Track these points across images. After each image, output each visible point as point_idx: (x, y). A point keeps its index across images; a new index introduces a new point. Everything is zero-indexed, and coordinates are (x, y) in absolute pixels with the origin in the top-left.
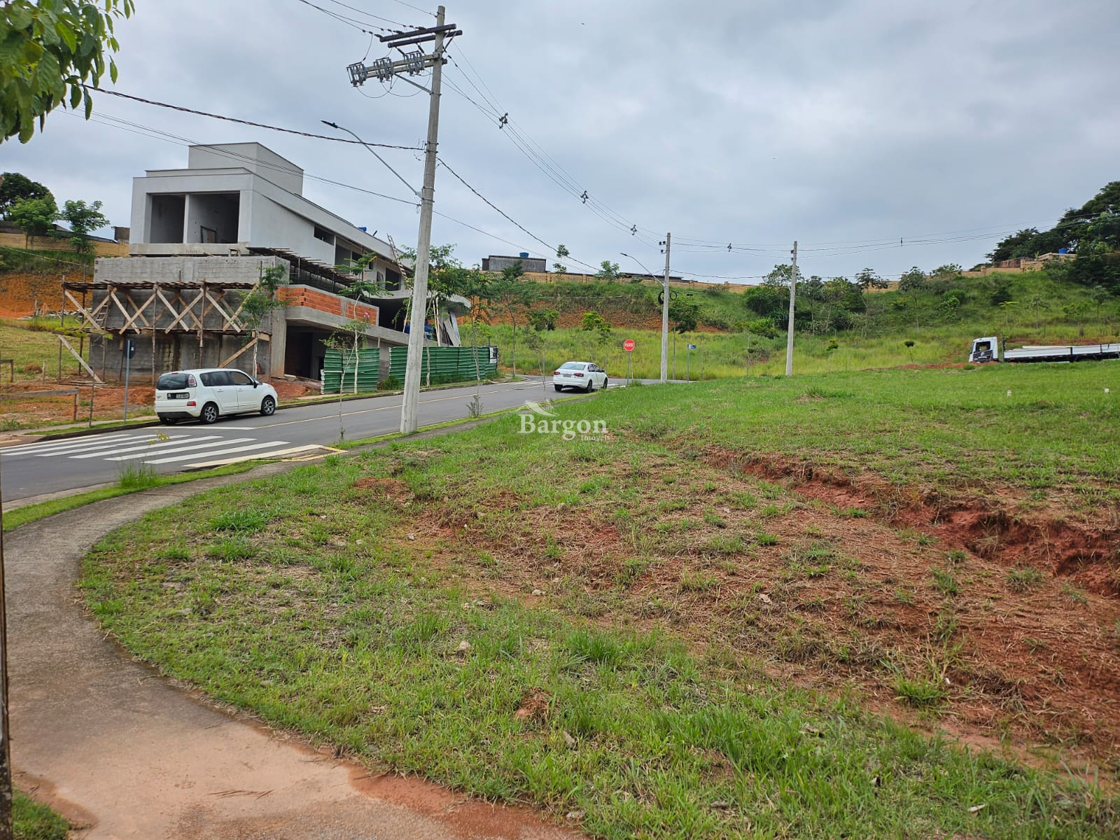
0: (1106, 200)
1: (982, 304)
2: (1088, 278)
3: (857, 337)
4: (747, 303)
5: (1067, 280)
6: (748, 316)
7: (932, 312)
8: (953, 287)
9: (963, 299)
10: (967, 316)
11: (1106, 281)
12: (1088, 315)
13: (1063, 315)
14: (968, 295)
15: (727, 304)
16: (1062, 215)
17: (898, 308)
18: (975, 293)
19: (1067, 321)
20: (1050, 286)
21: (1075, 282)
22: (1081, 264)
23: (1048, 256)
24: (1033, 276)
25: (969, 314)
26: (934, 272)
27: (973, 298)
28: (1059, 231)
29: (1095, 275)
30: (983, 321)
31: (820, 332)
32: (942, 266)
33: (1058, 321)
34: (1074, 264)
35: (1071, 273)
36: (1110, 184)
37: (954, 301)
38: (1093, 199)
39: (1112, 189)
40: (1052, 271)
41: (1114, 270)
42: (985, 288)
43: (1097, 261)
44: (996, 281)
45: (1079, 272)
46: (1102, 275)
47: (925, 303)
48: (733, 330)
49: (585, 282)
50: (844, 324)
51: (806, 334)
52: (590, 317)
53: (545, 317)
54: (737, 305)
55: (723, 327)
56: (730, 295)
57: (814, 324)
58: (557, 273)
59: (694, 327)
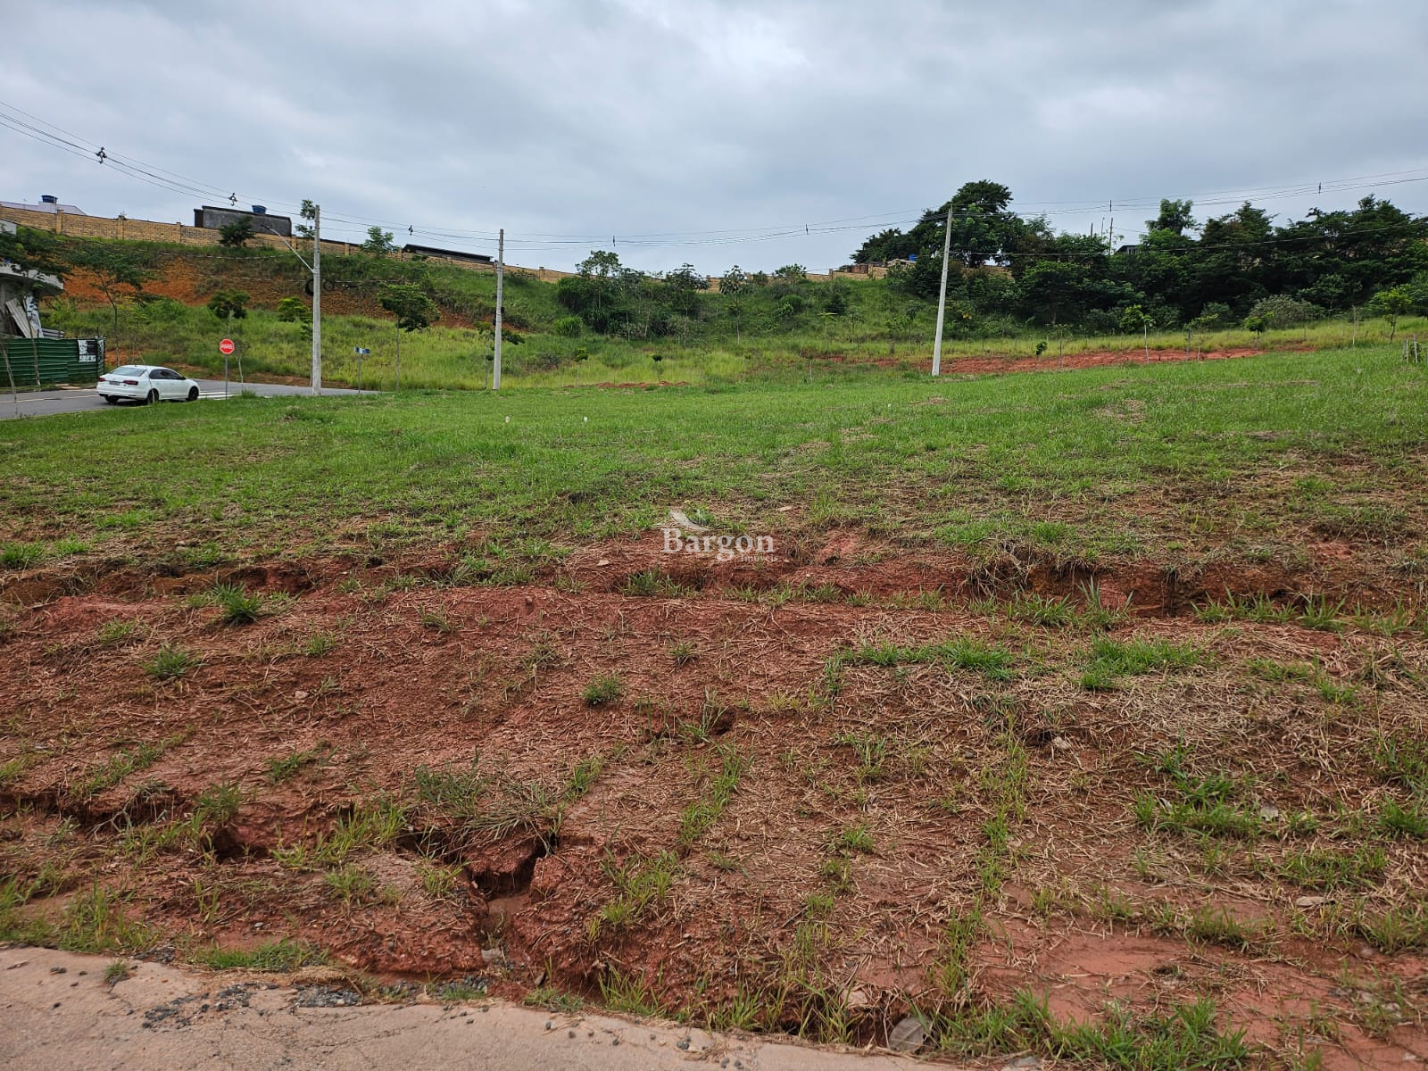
0: (959, 203)
1: (816, 313)
2: (923, 289)
3: (673, 346)
4: (560, 296)
5: (906, 291)
6: (557, 312)
7: (766, 318)
8: (792, 292)
9: (798, 307)
10: (798, 327)
14: (805, 302)
15: (532, 295)
16: (920, 215)
17: (733, 313)
18: (812, 300)
19: (891, 337)
20: (886, 297)
21: (910, 291)
23: (892, 263)
24: (873, 284)
25: (801, 325)
26: (777, 272)
27: (810, 306)
28: (916, 233)
29: (930, 288)
30: (813, 333)
31: (637, 339)
32: (791, 264)
33: (882, 335)
34: (913, 272)
35: (909, 283)
36: (967, 184)
37: (788, 308)
39: (968, 191)
40: (892, 280)
42: (824, 295)
47: (761, 308)
48: (534, 330)
49: (347, 254)
50: (661, 328)
51: (617, 338)
52: (287, 303)
53: (228, 299)
54: (546, 297)
55: (522, 325)
56: (540, 284)
57: (628, 327)
58: (304, 238)
59: (425, 325)
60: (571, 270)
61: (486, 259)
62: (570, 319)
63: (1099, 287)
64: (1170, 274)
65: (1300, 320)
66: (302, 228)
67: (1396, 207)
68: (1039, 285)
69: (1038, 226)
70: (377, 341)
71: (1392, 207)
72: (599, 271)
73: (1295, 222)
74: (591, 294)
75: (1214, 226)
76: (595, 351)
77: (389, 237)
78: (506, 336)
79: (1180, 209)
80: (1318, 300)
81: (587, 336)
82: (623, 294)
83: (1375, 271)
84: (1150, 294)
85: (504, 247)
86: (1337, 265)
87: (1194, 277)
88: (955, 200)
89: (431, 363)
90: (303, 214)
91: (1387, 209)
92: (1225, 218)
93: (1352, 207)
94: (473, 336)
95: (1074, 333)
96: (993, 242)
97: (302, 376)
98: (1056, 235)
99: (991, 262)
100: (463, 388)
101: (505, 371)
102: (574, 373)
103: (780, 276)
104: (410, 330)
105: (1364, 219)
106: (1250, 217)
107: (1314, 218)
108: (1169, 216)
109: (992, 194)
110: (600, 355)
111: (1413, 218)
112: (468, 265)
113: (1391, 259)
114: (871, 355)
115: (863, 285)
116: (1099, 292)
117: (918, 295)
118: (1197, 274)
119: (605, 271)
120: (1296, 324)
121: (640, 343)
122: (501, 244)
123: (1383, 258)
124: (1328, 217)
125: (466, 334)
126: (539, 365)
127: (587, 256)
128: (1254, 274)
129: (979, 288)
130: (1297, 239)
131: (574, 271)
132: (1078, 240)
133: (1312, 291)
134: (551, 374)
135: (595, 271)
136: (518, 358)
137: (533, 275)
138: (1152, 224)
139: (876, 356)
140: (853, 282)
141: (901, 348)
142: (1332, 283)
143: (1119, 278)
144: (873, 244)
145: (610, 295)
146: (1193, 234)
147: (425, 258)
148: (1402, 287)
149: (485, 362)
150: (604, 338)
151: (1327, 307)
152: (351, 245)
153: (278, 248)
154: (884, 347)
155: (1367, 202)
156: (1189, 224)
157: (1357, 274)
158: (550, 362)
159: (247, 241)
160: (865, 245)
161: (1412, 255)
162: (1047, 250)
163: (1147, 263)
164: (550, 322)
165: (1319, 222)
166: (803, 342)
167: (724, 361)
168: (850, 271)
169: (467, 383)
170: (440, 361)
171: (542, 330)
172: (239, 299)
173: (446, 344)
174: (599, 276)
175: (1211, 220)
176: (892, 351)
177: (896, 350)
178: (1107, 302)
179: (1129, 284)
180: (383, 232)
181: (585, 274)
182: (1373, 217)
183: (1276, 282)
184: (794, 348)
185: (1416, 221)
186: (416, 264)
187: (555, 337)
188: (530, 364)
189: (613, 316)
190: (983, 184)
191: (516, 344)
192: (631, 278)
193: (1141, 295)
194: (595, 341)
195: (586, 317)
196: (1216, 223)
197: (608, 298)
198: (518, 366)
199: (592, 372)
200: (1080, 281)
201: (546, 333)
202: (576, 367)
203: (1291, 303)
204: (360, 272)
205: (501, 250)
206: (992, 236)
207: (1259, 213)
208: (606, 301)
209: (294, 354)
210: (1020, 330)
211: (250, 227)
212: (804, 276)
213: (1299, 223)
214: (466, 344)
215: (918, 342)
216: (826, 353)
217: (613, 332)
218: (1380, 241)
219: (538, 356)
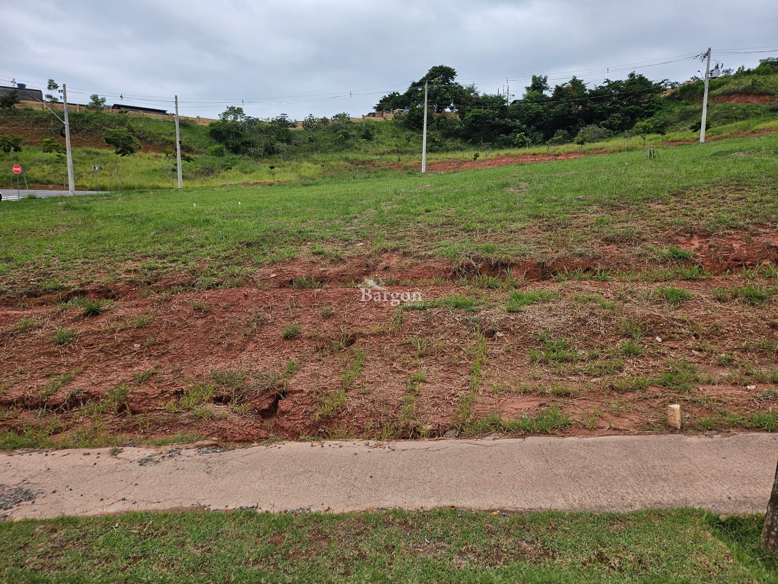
0: (430, 77)
1: (357, 140)
2: (414, 125)
3: (278, 160)
4: (210, 133)
5: (404, 126)
6: (210, 142)
7: (330, 143)
8: (343, 128)
9: (347, 136)
10: (348, 147)
14: (350, 133)
15: (194, 133)
16: (410, 85)
17: (311, 140)
18: (354, 132)
19: (398, 152)
20: (394, 130)
21: (407, 127)
22: (410, 117)
23: (397, 111)
24: (387, 123)
26: (334, 117)
27: (353, 136)
28: (408, 94)
29: (418, 124)
30: (356, 151)
31: (257, 157)
32: (341, 112)
33: (393, 151)
34: (407, 116)
35: (406, 122)
36: (434, 67)
37: (341, 137)
39: (434, 70)
40: (396, 120)
42: (360, 129)
47: (326, 138)
48: (197, 153)
49: (78, 111)
50: (271, 151)
51: (246, 156)
52: (47, 142)
53: (10, 141)
54: (202, 134)
55: (189, 150)
56: (198, 126)
57: (252, 150)
58: (51, 102)
59: (132, 152)
60: (217, 118)
61: (164, 112)
62: (218, 146)
63: (503, 122)
64: (538, 115)
65: (601, 138)
66: (49, 97)
67: (646, 78)
68: (473, 122)
69: (471, 90)
70: (102, 162)
71: (644, 78)
72: (232, 119)
73: (598, 86)
74: (229, 132)
75: (559, 89)
76: (234, 164)
77: (103, 100)
78: (183, 157)
79: (542, 80)
80: (610, 127)
81: (229, 156)
82: (247, 132)
83: (637, 111)
84: (529, 126)
85: (178, 106)
86: (618, 109)
87: (550, 117)
88: (427, 76)
89: (137, 174)
90: (49, 88)
91: (641, 78)
92: (564, 85)
93: (625, 78)
94: (161, 157)
95: (492, 148)
96: (448, 99)
97: (58, 184)
98: (481, 95)
99: (448, 110)
100: (158, 188)
101: (183, 177)
102: (223, 177)
103: (336, 120)
104: (124, 155)
105: (631, 84)
106: (576, 84)
107: (607, 84)
108: (536, 84)
109: (446, 73)
110: (238, 166)
111: (654, 83)
112: (153, 116)
113: (643, 105)
114: (388, 162)
115: (380, 124)
116: (503, 125)
117: (412, 129)
118: (551, 115)
119: (236, 118)
120: (599, 140)
121: (259, 159)
122: (176, 104)
123: (640, 104)
124: (614, 83)
125: (156, 157)
126: (202, 173)
127: (225, 110)
128: (579, 115)
129: (443, 124)
130: (599, 95)
131: (218, 118)
132: (491, 97)
133: (607, 122)
134: (210, 178)
135: (230, 118)
136: (189, 170)
137: (193, 121)
138: (528, 89)
139: (391, 163)
140: (376, 122)
141: (404, 158)
142: (616, 118)
143: (513, 118)
144: (385, 101)
145: (240, 132)
146: (549, 94)
147: (126, 112)
148: (649, 119)
149: (170, 173)
150: (238, 156)
151: (614, 130)
152: (81, 105)
153: (35, 108)
154: (395, 157)
155: (632, 75)
156: (546, 88)
157: (627, 113)
158: (208, 172)
159: (15, 105)
160: (381, 101)
161: (654, 102)
162: (477, 104)
163: (527, 109)
164: (206, 148)
165: (609, 86)
166: (351, 156)
167: (308, 167)
168: (373, 116)
169: (161, 185)
170: (143, 173)
171: (202, 153)
172: (17, 140)
173: (144, 162)
174: (233, 121)
175: (557, 86)
176: (399, 160)
177: (401, 159)
178: (508, 130)
179: (518, 121)
180: (100, 97)
181: (224, 120)
182: (635, 83)
183: (590, 118)
184: (347, 159)
185: (655, 84)
186: (122, 116)
187: (210, 157)
188: (197, 173)
189: (243, 144)
190: (441, 67)
191: (189, 162)
192: (252, 122)
193: (524, 126)
194: (233, 159)
195: (227, 144)
196: (560, 88)
197: (238, 133)
198: (190, 174)
199: (233, 178)
200: (494, 120)
201: (204, 155)
202: (225, 173)
203: (597, 129)
204: (87, 121)
205: (177, 108)
206: (448, 95)
207: (580, 82)
208: (238, 135)
209: (52, 172)
210: (465, 147)
211: (17, 97)
212: (349, 119)
213: (600, 87)
214: (157, 162)
215: (412, 154)
216: (364, 161)
217: (243, 153)
218: (638, 95)
219: (201, 168)
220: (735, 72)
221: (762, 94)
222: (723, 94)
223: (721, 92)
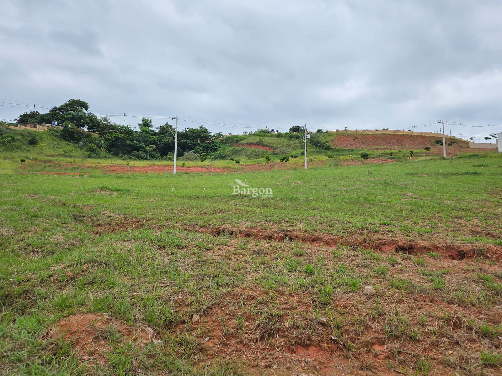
0: (70, 106)
1: (23, 143)
2: (68, 138)
5: (60, 138)
8: (7, 133)
9: (14, 140)
11: (76, 140)
12: (71, 154)
13: (63, 153)
14: (15, 138)
18: (19, 137)
20: (53, 139)
21: (63, 138)
22: (65, 132)
23: (49, 125)
24: (44, 133)
25: (18, 147)
29: (71, 137)
34: (62, 131)
35: (61, 134)
36: (71, 100)
38: (64, 104)
39: (72, 102)
40: (52, 132)
41: (78, 136)
42: (24, 136)
43: (72, 132)
44: (28, 133)
45: (64, 135)
46: (73, 137)
63: (133, 144)
68: (114, 141)
69: (105, 120)
79: (149, 121)
98: (112, 123)
105: (201, 131)
108: (145, 123)
109: (82, 105)
138: (141, 125)
142: (199, 149)
143: (139, 141)
146: (155, 130)
155: (201, 127)
156: (151, 126)
165: (190, 131)
178: (138, 149)
190: (78, 101)
207: (171, 126)
212: (8, 126)
220: (248, 134)
221: (264, 146)
222: (247, 143)
223: (245, 142)
